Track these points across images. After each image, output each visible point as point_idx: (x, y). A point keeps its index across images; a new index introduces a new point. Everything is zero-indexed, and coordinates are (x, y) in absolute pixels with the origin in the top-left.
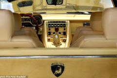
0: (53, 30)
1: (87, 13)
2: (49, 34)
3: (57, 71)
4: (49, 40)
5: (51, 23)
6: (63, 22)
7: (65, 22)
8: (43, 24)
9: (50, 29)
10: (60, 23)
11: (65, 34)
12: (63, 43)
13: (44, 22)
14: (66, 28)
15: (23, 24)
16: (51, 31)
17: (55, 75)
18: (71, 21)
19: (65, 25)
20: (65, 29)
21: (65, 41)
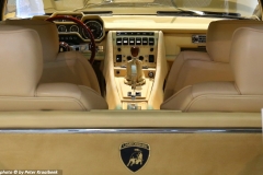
0: (126, 51)
1: (201, 13)
2: (119, 59)
3: (133, 160)
4: (118, 73)
5: (122, 37)
6: (148, 34)
7: (153, 34)
8: (105, 39)
9: (119, 50)
10: (142, 37)
11: (152, 59)
12: (147, 80)
13: (107, 32)
14: (154, 47)
15: (62, 38)
16: (122, 53)
17: (130, 167)
18: (166, 33)
19: (152, 40)
20: (152, 50)
21: (151, 75)
